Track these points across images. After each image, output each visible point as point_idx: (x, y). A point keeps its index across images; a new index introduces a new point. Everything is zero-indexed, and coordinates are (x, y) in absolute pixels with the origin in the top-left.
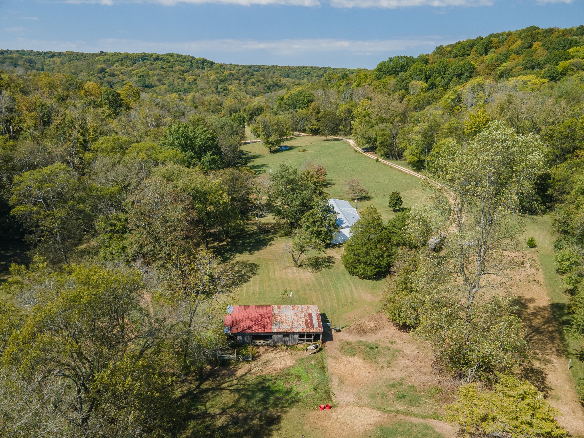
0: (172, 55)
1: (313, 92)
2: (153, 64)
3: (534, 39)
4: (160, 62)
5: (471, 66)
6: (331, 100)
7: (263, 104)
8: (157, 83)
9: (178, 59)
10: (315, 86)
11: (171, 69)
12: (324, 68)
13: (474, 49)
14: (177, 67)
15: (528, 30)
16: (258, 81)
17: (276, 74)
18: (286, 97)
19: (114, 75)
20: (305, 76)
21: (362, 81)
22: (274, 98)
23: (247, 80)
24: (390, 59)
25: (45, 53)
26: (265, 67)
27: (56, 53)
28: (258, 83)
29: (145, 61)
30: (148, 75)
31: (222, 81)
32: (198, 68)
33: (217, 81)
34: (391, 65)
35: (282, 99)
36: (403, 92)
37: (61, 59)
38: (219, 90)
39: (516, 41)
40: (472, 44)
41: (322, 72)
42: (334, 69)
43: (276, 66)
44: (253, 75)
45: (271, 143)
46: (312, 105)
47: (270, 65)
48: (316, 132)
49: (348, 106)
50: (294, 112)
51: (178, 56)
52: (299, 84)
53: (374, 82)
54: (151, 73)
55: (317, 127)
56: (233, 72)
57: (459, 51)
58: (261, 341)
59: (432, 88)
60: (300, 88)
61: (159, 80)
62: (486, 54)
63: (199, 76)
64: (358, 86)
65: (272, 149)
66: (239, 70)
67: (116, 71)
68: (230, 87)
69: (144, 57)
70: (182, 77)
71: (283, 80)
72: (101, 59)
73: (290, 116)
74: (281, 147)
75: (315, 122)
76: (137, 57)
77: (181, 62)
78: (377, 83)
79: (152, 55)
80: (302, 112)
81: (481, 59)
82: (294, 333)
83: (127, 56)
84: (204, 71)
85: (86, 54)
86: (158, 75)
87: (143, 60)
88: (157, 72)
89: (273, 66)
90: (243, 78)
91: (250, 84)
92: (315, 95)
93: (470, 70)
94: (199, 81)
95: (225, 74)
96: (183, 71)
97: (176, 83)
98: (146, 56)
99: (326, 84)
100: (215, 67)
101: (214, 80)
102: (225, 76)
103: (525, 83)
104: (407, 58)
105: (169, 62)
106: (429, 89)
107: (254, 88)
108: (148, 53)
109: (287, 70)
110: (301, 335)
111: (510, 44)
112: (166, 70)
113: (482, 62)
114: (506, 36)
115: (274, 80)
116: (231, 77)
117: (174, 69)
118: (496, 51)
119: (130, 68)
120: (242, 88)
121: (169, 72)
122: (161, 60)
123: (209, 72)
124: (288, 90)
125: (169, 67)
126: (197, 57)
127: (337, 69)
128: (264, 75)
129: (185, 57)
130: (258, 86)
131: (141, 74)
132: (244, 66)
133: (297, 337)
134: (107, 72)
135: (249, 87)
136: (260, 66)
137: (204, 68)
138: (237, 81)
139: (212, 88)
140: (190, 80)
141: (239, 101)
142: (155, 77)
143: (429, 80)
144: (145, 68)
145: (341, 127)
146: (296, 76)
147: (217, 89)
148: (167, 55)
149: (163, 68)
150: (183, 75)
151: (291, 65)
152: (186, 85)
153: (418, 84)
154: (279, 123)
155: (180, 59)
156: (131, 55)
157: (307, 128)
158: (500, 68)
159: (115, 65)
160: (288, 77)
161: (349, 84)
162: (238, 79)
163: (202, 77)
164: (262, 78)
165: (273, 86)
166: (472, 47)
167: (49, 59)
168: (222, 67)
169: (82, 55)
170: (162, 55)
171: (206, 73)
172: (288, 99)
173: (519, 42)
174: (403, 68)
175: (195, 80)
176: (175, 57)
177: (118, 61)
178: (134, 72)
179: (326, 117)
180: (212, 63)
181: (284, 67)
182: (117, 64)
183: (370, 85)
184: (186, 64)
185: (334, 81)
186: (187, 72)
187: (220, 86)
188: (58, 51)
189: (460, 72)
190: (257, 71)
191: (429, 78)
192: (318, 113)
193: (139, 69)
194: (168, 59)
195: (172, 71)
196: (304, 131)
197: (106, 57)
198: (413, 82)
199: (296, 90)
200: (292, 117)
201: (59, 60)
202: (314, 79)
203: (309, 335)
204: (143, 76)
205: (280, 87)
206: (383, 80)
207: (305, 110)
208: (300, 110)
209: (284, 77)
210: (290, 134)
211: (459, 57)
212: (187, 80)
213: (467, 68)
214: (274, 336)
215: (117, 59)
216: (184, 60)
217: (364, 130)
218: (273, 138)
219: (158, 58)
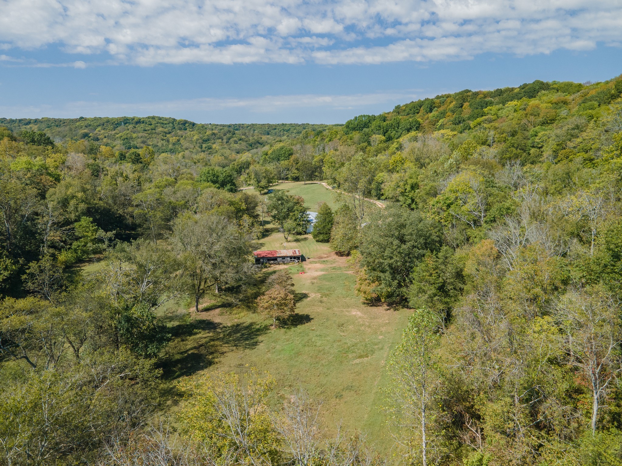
0: (153, 118)
1: (293, 147)
2: (135, 127)
3: (464, 100)
4: (142, 125)
5: (417, 122)
6: (308, 153)
7: (249, 159)
8: (142, 145)
9: (160, 121)
10: (295, 142)
11: (154, 131)
12: (303, 124)
13: (422, 108)
14: (160, 129)
15: (461, 93)
16: (240, 140)
17: (256, 131)
18: (270, 152)
19: (97, 139)
20: (285, 132)
21: (333, 137)
22: (259, 153)
23: (229, 139)
24: (356, 118)
25: (20, 121)
26: (245, 126)
27: (31, 120)
28: (240, 142)
29: (127, 125)
30: (132, 138)
31: (205, 141)
32: (180, 129)
33: (200, 141)
34: (356, 123)
35: (267, 154)
36: (365, 144)
37: (38, 125)
38: (203, 149)
39: (452, 102)
40: (420, 104)
41: (300, 129)
42: (313, 125)
43: (256, 125)
44: (234, 134)
45: (261, 187)
46: (292, 158)
47: (250, 123)
48: (296, 179)
49: (321, 157)
50: (278, 164)
51: (160, 119)
52: (281, 141)
53: (343, 137)
54: (134, 135)
55: (297, 175)
56: (215, 131)
57: (411, 110)
58: (272, 262)
59: (390, 140)
60: (282, 144)
61: (144, 142)
62: (431, 112)
63: (182, 137)
64: (330, 141)
65: (262, 192)
66: (221, 130)
67: (100, 135)
68: (214, 146)
69: (126, 121)
70: (165, 138)
71: (264, 138)
72: (82, 124)
73: (275, 167)
74: (269, 190)
75: (296, 171)
76: (119, 121)
77: (163, 124)
78: (345, 137)
79: (133, 119)
80: (284, 163)
81: (426, 116)
82: (287, 257)
83: (108, 121)
84: (186, 132)
85: (64, 120)
86: (142, 137)
87: (125, 124)
88: (140, 134)
89: (253, 125)
90: (225, 137)
91: (233, 142)
92: (294, 149)
93: (417, 125)
94: (182, 141)
95: (207, 134)
96: (166, 133)
97: (160, 144)
98: (128, 120)
99: (304, 140)
100: (197, 128)
101: (197, 140)
102: (208, 135)
103: (443, 135)
104: (369, 116)
105: (151, 125)
106: (387, 141)
107: (237, 146)
108: (129, 116)
109: (267, 128)
110: (291, 257)
111: (448, 104)
112: (149, 132)
113: (428, 118)
114: (445, 98)
115: (256, 137)
116: (213, 136)
117: (157, 131)
118: (439, 109)
119: (114, 132)
120: (226, 146)
121: (152, 133)
122: (143, 123)
123: (192, 132)
124: (271, 146)
125: (152, 130)
126: (178, 118)
127: (316, 125)
128: (245, 133)
129: (166, 119)
130: (240, 144)
131: (126, 137)
132: (224, 126)
133: (289, 259)
134: (90, 137)
135: (232, 145)
136: (240, 125)
137: (186, 129)
138: (220, 140)
139: (196, 147)
140: (174, 140)
141: (226, 158)
142: (139, 139)
143: (386, 134)
144: (128, 132)
145: (316, 174)
146: (276, 134)
147: (202, 148)
148: (149, 118)
149: (146, 130)
150: (166, 136)
151: (271, 123)
152: (170, 146)
153: (378, 137)
154: (266, 171)
155: (161, 121)
156: (112, 119)
157: (289, 176)
158: (438, 123)
159: (97, 130)
160: (268, 134)
161: (323, 139)
162: (221, 138)
163: (185, 138)
164: (243, 137)
165: (255, 144)
166: (420, 107)
167: (24, 126)
168: (204, 127)
169: (61, 121)
170: (143, 118)
171: (189, 134)
172: (272, 154)
173: (454, 103)
174: (366, 125)
175: (179, 140)
176: (156, 119)
177: (99, 125)
178: (117, 136)
179: (303, 165)
180: (194, 124)
181: (263, 125)
182: (99, 128)
183: (339, 139)
184: (168, 125)
185: (311, 138)
186: (170, 133)
187: (204, 146)
188: (34, 118)
189: (409, 127)
190: (237, 130)
191: (386, 132)
192: (297, 163)
193: (122, 131)
194: (149, 121)
195: (155, 133)
196: (287, 179)
197: (86, 122)
198: (374, 136)
199: (278, 146)
200: (277, 167)
201: (36, 127)
202: (294, 135)
203: (295, 258)
204: (127, 138)
205: (262, 144)
206: (351, 135)
207: (286, 162)
208: (283, 162)
209: (264, 134)
210: (275, 182)
211: (410, 115)
212: (171, 140)
213: (414, 124)
214: (278, 259)
215: (98, 124)
216: (166, 122)
217: (331, 172)
218: (263, 183)
219: (139, 122)
